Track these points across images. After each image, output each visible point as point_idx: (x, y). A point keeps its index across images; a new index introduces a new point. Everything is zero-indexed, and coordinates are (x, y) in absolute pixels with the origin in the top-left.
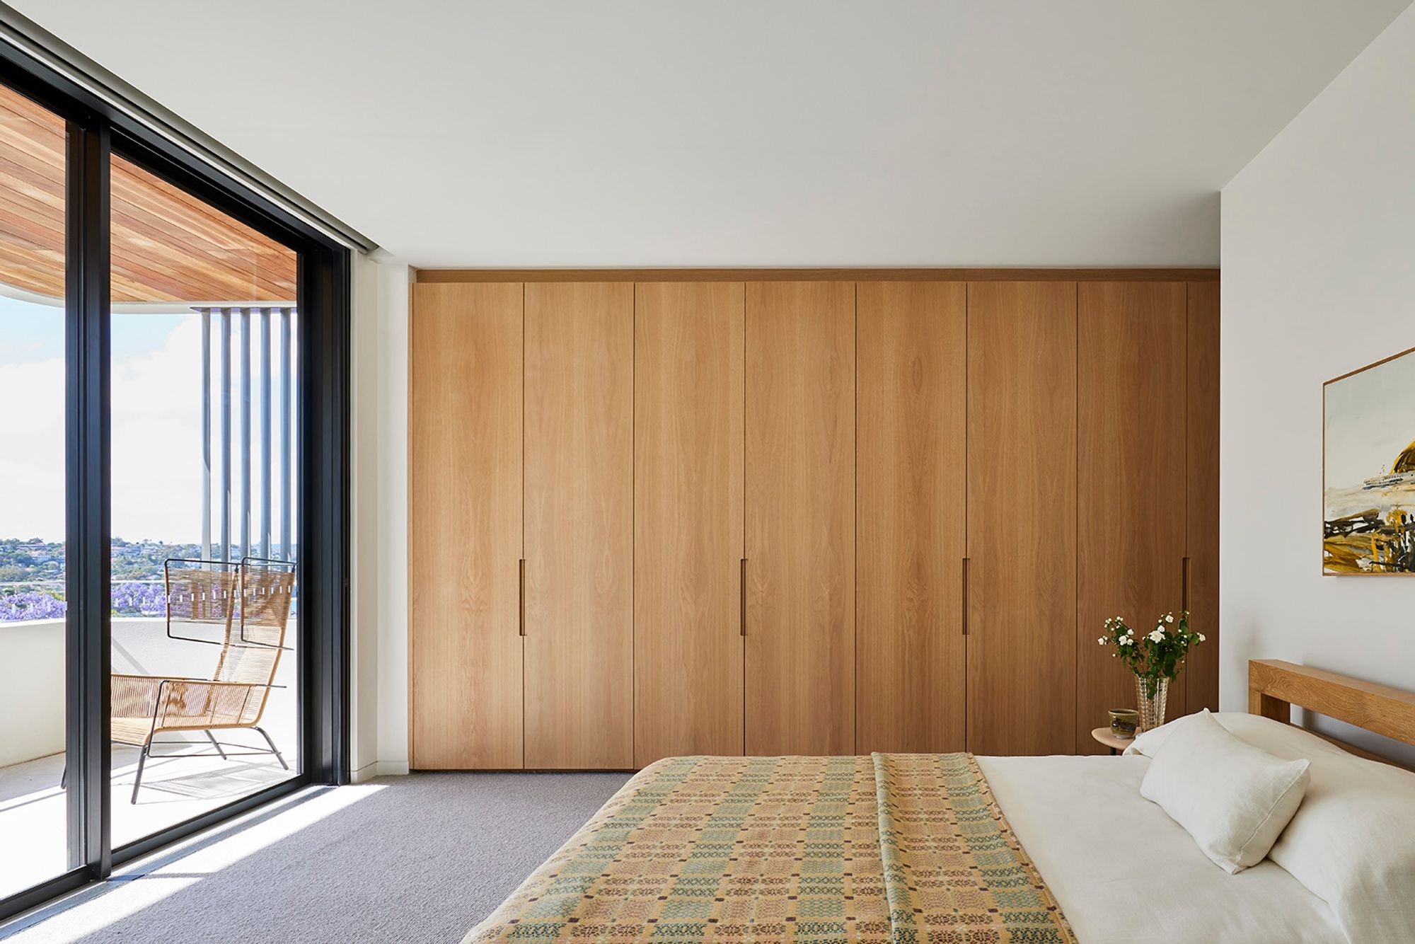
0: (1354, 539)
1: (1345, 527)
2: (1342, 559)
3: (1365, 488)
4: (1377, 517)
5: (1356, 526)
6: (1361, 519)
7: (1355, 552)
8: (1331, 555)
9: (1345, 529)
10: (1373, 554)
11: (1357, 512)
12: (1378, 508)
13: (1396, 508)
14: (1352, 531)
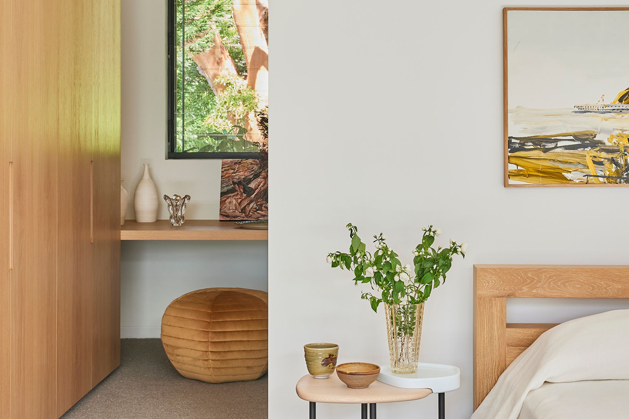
0: (559, 155)
1: (544, 144)
2: (539, 171)
3: (576, 112)
4: (595, 137)
5: (560, 144)
6: (572, 138)
7: (561, 166)
8: (519, 168)
9: (544, 146)
10: (588, 168)
11: (564, 131)
12: (595, 131)
13: (620, 132)
14: (556, 147)
